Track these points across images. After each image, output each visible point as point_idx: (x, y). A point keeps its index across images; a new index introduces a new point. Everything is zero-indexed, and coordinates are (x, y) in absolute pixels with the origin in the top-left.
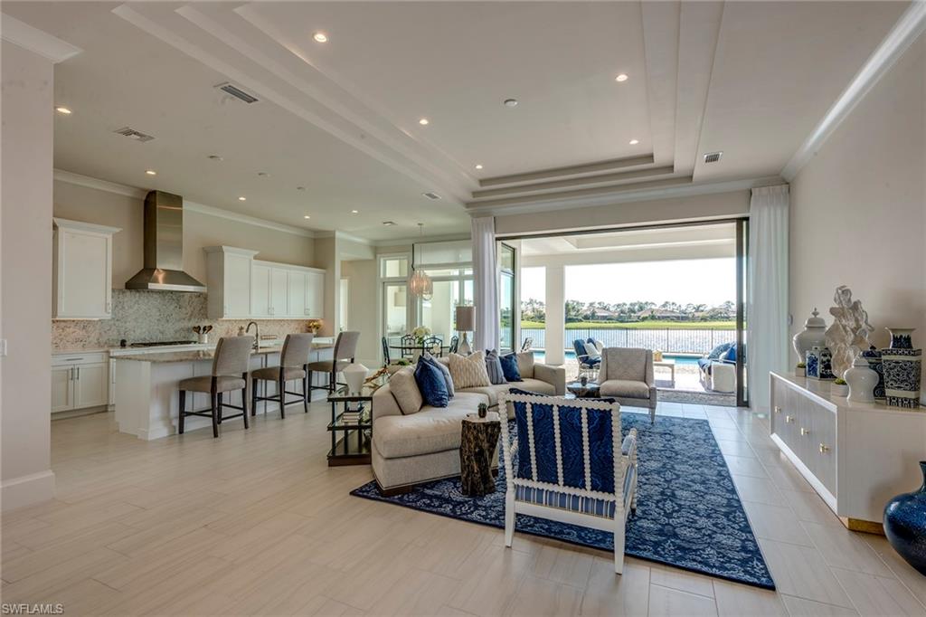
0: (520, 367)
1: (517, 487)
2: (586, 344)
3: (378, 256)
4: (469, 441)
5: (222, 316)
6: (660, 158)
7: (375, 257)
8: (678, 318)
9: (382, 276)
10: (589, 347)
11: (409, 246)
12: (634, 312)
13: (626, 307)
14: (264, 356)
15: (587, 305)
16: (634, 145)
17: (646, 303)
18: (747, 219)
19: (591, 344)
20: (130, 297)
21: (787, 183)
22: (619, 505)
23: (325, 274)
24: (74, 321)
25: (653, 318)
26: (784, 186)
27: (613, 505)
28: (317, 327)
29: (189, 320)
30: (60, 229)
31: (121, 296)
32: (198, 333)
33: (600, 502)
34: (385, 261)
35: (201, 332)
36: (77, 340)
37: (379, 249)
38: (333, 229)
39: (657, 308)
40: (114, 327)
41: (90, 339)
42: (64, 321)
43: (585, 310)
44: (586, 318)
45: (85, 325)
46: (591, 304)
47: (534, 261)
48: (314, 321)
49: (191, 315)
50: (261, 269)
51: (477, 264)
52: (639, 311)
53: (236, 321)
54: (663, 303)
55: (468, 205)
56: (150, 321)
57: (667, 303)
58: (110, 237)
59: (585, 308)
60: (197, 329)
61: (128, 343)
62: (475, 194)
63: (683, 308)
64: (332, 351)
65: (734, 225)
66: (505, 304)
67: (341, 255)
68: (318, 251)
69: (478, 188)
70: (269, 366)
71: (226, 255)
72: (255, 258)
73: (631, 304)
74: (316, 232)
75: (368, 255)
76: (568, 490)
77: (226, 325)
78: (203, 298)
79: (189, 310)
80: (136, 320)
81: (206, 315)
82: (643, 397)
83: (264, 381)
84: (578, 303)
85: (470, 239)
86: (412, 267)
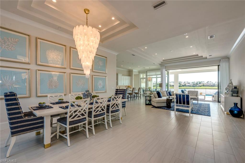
0: (171, 94)
1: (176, 105)
2: (184, 91)
4: (168, 101)
5: (118, 85)
6: (200, 55)
8: (212, 86)
9: (140, 78)
10: (185, 92)
11: (146, 72)
12: (197, 84)
13: (195, 83)
15: (183, 82)
16: (194, 54)
17: (202, 82)
18: (219, 65)
19: (185, 91)
21: (229, 58)
22: (190, 107)
23: (131, 78)
25: (204, 86)
26: (228, 59)
27: (189, 106)
28: (130, 87)
33: (187, 106)
34: (141, 74)
37: (140, 72)
38: (132, 69)
39: (205, 83)
43: (183, 84)
44: (183, 86)
46: (184, 82)
47: (172, 73)
50: (123, 77)
51: (162, 74)
52: (199, 84)
54: (207, 82)
55: (160, 64)
57: (208, 81)
59: (183, 83)
62: (162, 62)
63: (214, 83)
64: (138, 91)
65: (217, 66)
66: (167, 82)
67: (134, 73)
68: (130, 73)
69: (163, 61)
71: (118, 75)
72: (122, 75)
73: (197, 82)
74: (129, 70)
75: (138, 73)
76: (183, 105)
82: (196, 99)
84: (180, 82)
85: (160, 70)
86: (147, 76)
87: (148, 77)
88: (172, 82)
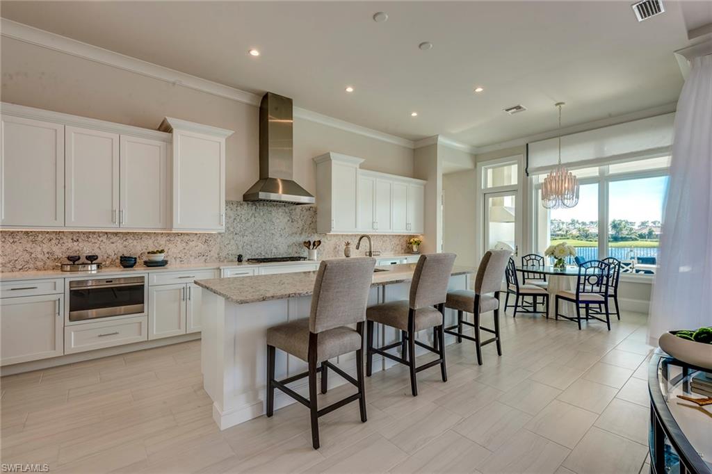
3: (478, 164)
5: (330, 231)
7: (475, 166)
9: (483, 187)
11: (521, 147)
14: (381, 287)
15: (638, 224)
20: (246, 210)
23: (425, 186)
24: (196, 234)
29: (301, 234)
30: (175, 131)
31: (239, 208)
32: (309, 249)
34: (486, 169)
35: (311, 247)
36: (201, 255)
37: (480, 156)
40: (232, 242)
41: (212, 253)
42: (187, 234)
43: (638, 229)
45: (207, 238)
48: (413, 236)
49: (303, 229)
50: (366, 179)
53: (342, 235)
56: (265, 235)
58: (223, 141)
59: (637, 227)
60: (308, 244)
61: (245, 259)
67: (443, 165)
68: (418, 161)
70: (387, 300)
71: (333, 162)
72: (362, 167)
74: (416, 140)
75: (468, 164)
77: (334, 240)
78: (313, 211)
79: (301, 224)
80: (252, 233)
81: (316, 229)
83: (381, 325)
86: (526, 172)
87: (534, 182)
88: (592, 223)
